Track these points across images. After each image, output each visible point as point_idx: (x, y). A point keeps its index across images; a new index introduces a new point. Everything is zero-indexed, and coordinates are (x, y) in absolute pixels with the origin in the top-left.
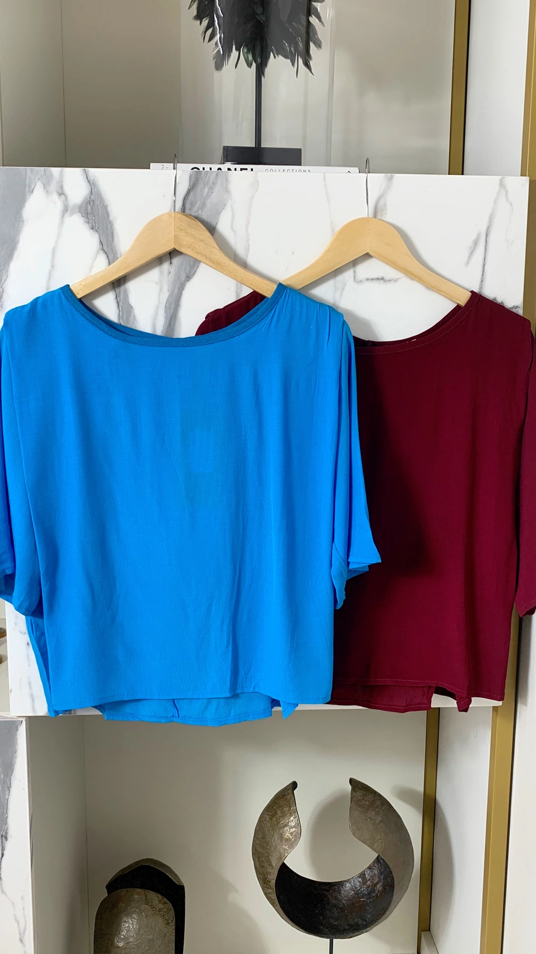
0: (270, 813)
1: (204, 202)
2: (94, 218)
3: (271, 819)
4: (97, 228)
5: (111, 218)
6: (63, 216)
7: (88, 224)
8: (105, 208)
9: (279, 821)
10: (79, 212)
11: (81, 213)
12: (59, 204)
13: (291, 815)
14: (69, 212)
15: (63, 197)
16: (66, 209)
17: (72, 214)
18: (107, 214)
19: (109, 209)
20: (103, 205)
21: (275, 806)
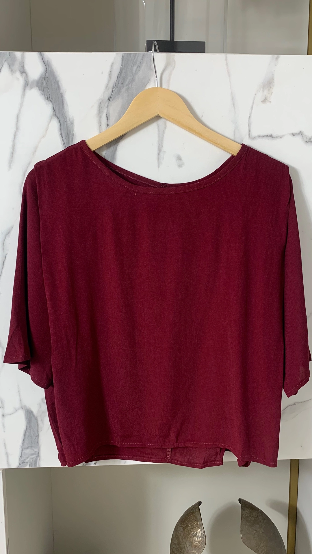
0: (183, 526)
1: (133, 77)
2: (48, 91)
3: (184, 530)
4: (50, 99)
5: (61, 91)
6: (24, 90)
7: (43, 96)
8: (57, 83)
9: (189, 532)
10: (37, 86)
11: (38, 87)
12: (21, 80)
13: (198, 529)
14: (29, 85)
15: (24, 75)
16: (27, 85)
17: (31, 88)
18: (59, 88)
19: (60, 84)
20: (56, 80)
21: (186, 520)
